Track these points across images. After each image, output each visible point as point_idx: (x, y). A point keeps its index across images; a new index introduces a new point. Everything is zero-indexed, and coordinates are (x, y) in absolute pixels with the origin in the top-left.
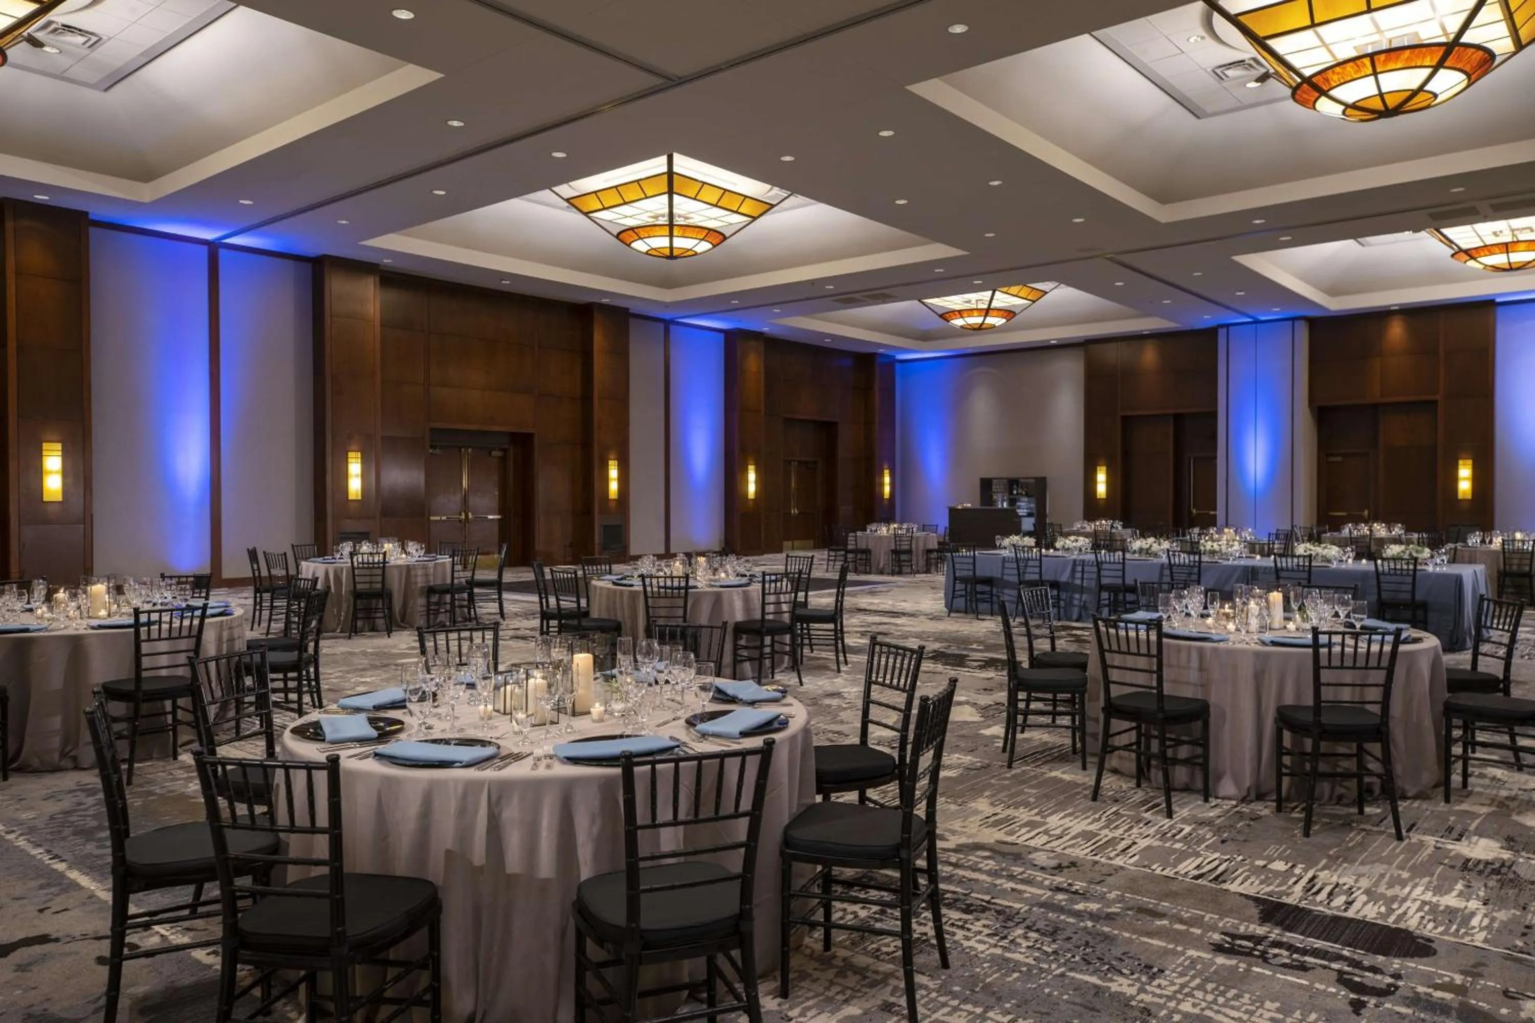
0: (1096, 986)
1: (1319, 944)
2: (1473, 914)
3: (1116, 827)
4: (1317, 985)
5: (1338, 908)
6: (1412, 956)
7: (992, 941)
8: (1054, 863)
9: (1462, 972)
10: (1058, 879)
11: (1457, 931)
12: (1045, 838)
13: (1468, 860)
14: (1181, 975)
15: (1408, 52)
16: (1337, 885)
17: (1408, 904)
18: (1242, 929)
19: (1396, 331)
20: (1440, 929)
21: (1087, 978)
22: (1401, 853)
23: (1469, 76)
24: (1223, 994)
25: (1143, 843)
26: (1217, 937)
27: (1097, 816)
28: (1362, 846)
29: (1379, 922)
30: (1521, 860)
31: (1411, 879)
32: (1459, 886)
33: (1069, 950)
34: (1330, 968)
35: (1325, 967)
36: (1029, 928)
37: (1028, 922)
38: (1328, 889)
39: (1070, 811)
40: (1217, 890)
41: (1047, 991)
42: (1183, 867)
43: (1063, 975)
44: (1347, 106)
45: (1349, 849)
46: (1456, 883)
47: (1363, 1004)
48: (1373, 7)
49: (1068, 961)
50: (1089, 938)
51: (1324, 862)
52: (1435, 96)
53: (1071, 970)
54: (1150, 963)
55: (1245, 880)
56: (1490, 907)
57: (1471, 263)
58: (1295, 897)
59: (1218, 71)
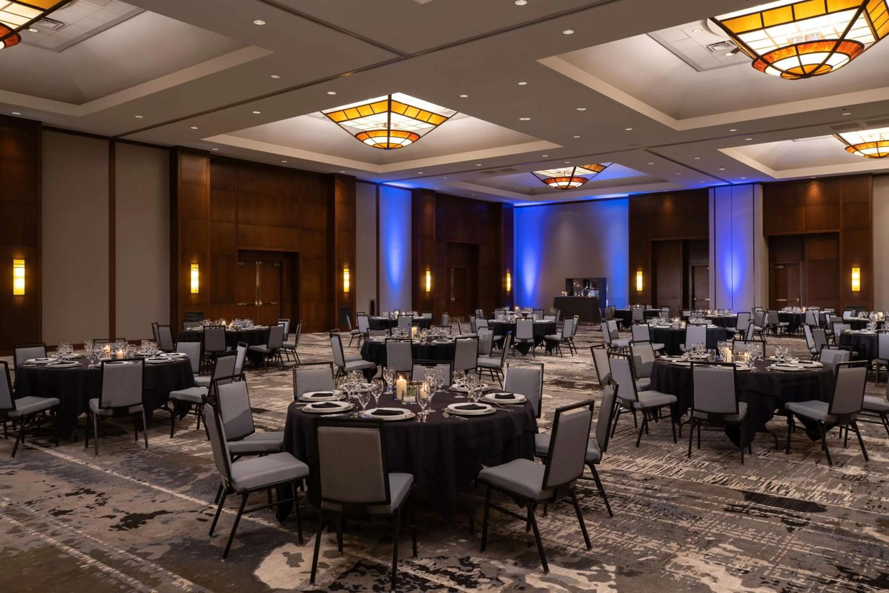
0: (671, 524)
1: (773, 508)
2: (845, 496)
3: (671, 463)
4: (772, 523)
5: (782, 495)
6: (816, 512)
7: (621, 508)
8: (643, 478)
9: (838, 517)
10: (647, 484)
11: (837, 502)
12: (636, 468)
13: (845, 475)
14: (710, 520)
15: (816, 44)
16: (781, 486)
17: (815, 492)
18: (737, 503)
19: (814, 191)
20: (830, 502)
21: (667, 521)
22: (813, 472)
23: (850, 56)
24: (730, 526)
25: (685, 470)
26: (725, 506)
27: (660, 458)
28: (793, 470)
29: (801, 499)
30: (871, 475)
31: (817, 483)
32: (840, 485)
33: (657, 511)
34: (778, 517)
35: (775, 516)
36: (636, 503)
37: (635, 501)
38: (777, 487)
39: (647, 456)
40: (724, 488)
41: (649, 526)
42: (706, 479)
43: (656, 520)
44: (783, 72)
45: (787, 471)
46: (838, 484)
47: (793, 529)
48: (796, 19)
49: (657, 515)
50: (665, 507)
51: (775, 476)
52: (832, 67)
53: (659, 518)
54: (695, 516)
55: (738, 483)
56: (853, 493)
57: (857, 153)
58: (761, 490)
59: (710, 47)
